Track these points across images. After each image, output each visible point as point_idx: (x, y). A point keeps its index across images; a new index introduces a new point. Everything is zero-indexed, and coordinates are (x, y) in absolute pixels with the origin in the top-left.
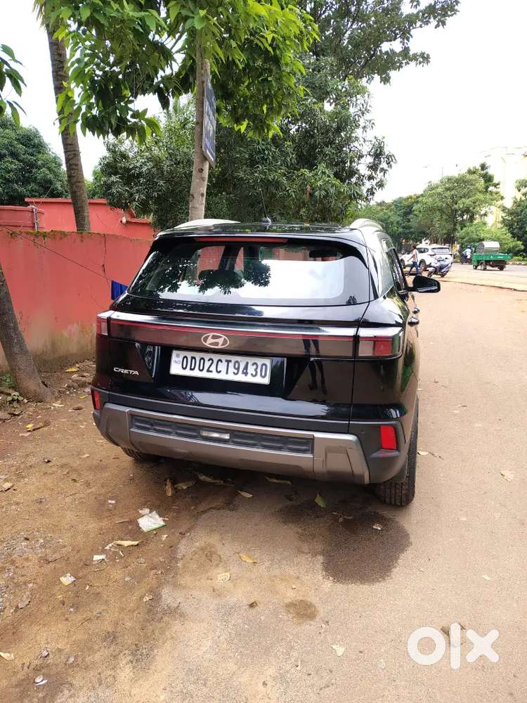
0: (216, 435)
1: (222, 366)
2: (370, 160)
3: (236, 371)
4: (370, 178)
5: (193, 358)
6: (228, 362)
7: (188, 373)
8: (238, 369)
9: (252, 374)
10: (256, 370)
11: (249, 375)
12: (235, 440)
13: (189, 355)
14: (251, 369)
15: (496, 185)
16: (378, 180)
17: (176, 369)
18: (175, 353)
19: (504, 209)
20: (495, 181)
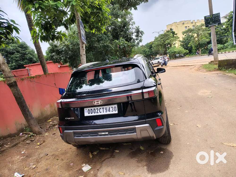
0: (103, 133)
1: (101, 110)
2: (135, 34)
3: (106, 111)
4: (137, 39)
5: (91, 109)
6: (103, 108)
7: (90, 115)
8: (107, 110)
9: (112, 111)
10: (113, 109)
11: (111, 111)
12: (110, 134)
13: (90, 109)
14: (111, 109)
15: (176, 34)
16: (140, 40)
17: (86, 114)
18: (85, 109)
19: (180, 41)
20: (176, 33)
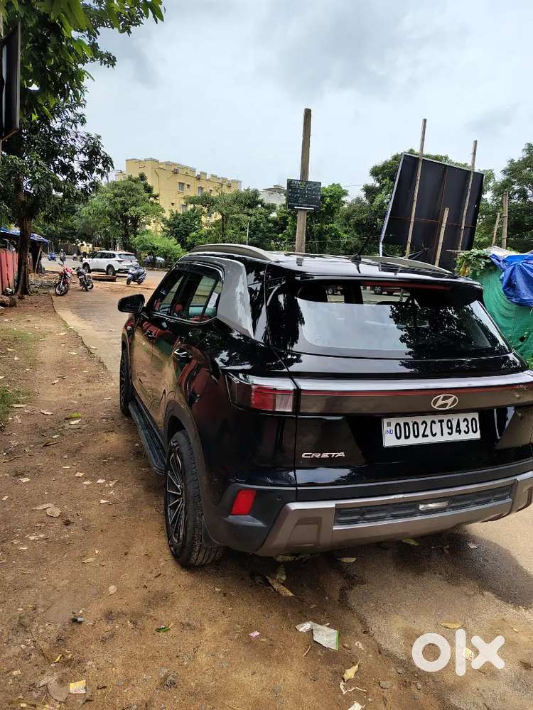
0: (432, 506)
1: (436, 428)
3: (450, 431)
5: (406, 424)
6: (441, 421)
7: (403, 442)
8: (451, 428)
9: (465, 431)
10: (467, 426)
11: (463, 432)
13: (401, 421)
14: (463, 426)
15: (155, 197)
17: (390, 440)
18: (385, 421)
20: (155, 192)
